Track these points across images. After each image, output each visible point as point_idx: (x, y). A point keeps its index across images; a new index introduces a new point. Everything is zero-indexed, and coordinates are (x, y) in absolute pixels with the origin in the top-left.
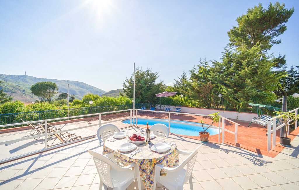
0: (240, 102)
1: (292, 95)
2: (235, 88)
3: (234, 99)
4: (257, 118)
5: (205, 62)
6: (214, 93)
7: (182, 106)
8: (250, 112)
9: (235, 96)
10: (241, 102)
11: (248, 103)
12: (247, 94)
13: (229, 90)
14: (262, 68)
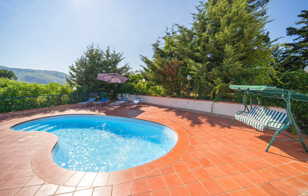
0: (215, 85)
1: (303, 68)
2: (208, 62)
3: (208, 80)
4: (242, 112)
5: (172, 32)
6: (181, 73)
7: (144, 94)
8: (231, 102)
9: (208, 75)
10: (218, 84)
11: (229, 85)
12: (227, 71)
13: (200, 65)
14: (250, 26)
